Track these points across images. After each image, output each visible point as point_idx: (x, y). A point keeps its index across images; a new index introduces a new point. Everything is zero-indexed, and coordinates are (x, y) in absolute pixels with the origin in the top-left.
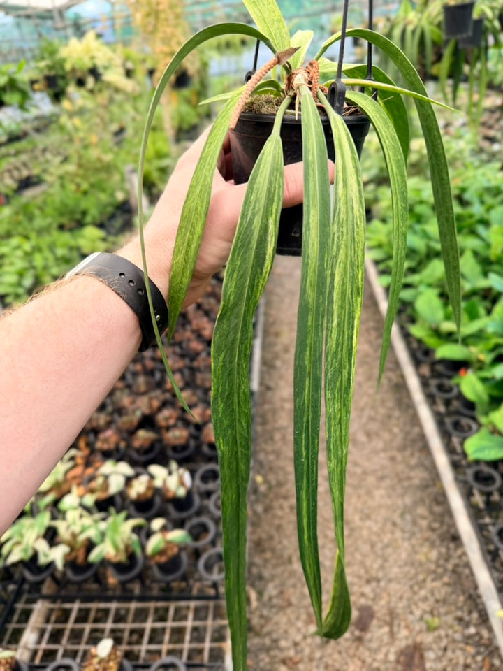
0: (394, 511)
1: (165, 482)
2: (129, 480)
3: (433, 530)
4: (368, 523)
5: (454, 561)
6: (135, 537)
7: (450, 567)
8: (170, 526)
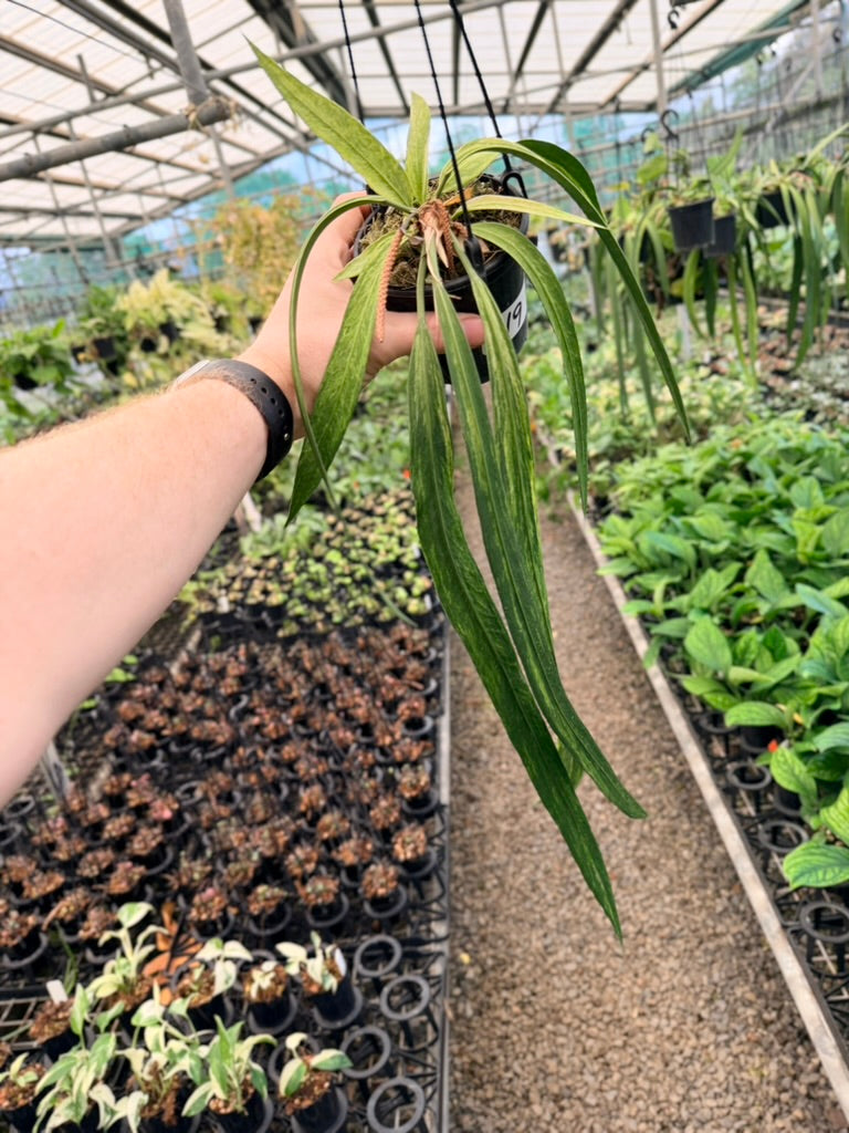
0: (697, 996)
1: (303, 968)
2: (244, 970)
3: (767, 1024)
4: (655, 1021)
5: (806, 1079)
6: (257, 1067)
7: (803, 1090)
8: (315, 1044)
